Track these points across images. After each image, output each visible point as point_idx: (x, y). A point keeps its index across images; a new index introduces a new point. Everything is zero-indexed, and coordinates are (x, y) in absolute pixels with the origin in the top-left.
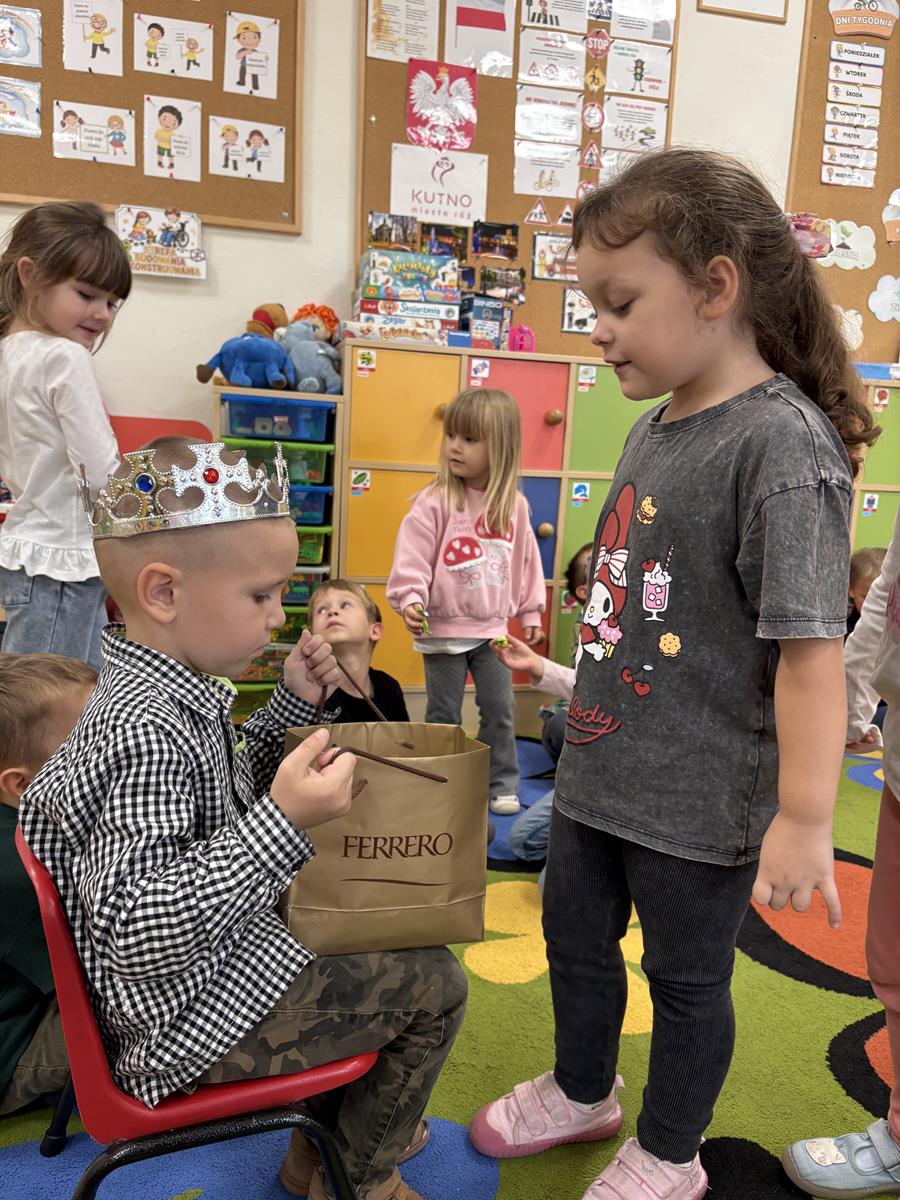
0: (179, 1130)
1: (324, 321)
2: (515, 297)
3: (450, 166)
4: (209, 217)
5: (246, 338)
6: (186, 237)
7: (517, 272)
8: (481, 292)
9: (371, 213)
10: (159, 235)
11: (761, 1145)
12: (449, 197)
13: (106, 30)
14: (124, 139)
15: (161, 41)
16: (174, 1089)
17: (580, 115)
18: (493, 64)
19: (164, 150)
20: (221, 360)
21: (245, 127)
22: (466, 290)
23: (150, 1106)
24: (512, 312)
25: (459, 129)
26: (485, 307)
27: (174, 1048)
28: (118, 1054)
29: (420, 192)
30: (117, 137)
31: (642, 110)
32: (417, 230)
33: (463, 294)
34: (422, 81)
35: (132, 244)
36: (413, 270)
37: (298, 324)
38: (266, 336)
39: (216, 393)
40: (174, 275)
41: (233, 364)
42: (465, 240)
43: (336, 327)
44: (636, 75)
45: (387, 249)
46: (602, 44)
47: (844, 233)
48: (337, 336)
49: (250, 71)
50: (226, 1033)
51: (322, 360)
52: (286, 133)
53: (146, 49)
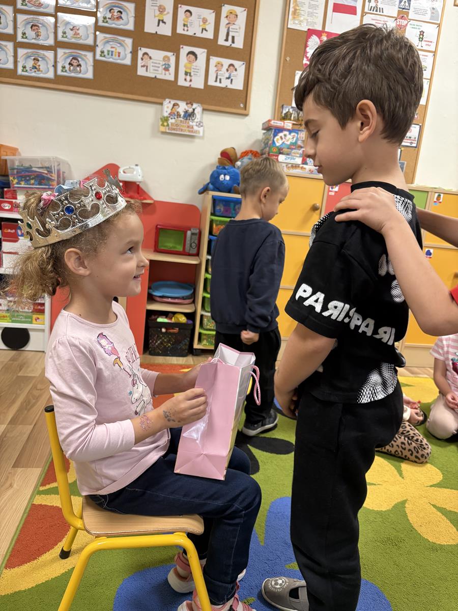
4: (206, 106)
9: (283, 105)
10: (182, 114)
13: (165, 13)
14: (170, 67)
15: (190, 18)
19: (188, 73)
30: (167, 66)
34: (314, 39)
35: (170, 118)
39: (211, 196)
40: (188, 133)
44: (419, 39)
49: (231, 34)
52: (246, 65)
53: (183, 22)
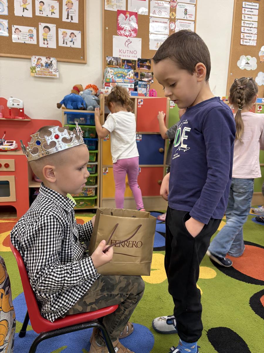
0: (61, 329)
1: (94, 89)
2: (150, 81)
3: (130, 42)
4: (59, 59)
5: (71, 95)
6: (52, 65)
7: (151, 73)
8: (140, 80)
9: (107, 56)
10: (44, 65)
11: (231, 329)
12: (130, 51)
13: (27, 4)
14: (33, 36)
15: (44, 6)
16: (59, 316)
17: (169, 26)
18: (142, 11)
19: (45, 39)
20: (64, 102)
21: (69, 32)
22: (136, 79)
23: (52, 322)
24: (150, 85)
25: (133, 31)
26: (142, 84)
27: (59, 304)
28: (42, 307)
29: (121, 50)
30: (31, 36)
31: (187, 24)
32: (121, 61)
33: (135, 80)
34: (122, 16)
35: (36, 68)
36: (120, 73)
37: (86, 90)
38: (77, 94)
39: (63, 111)
40: (49, 77)
41: (68, 103)
42: (135, 64)
43: (98, 91)
44: (185, 13)
45: (112, 67)
46: (175, 4)
47: (247, 59)
48: (98, 94)
49: (70, 15)
50: (74, 299)
51: (94, 101)
52: (81, 33)
53: (39, 9)
